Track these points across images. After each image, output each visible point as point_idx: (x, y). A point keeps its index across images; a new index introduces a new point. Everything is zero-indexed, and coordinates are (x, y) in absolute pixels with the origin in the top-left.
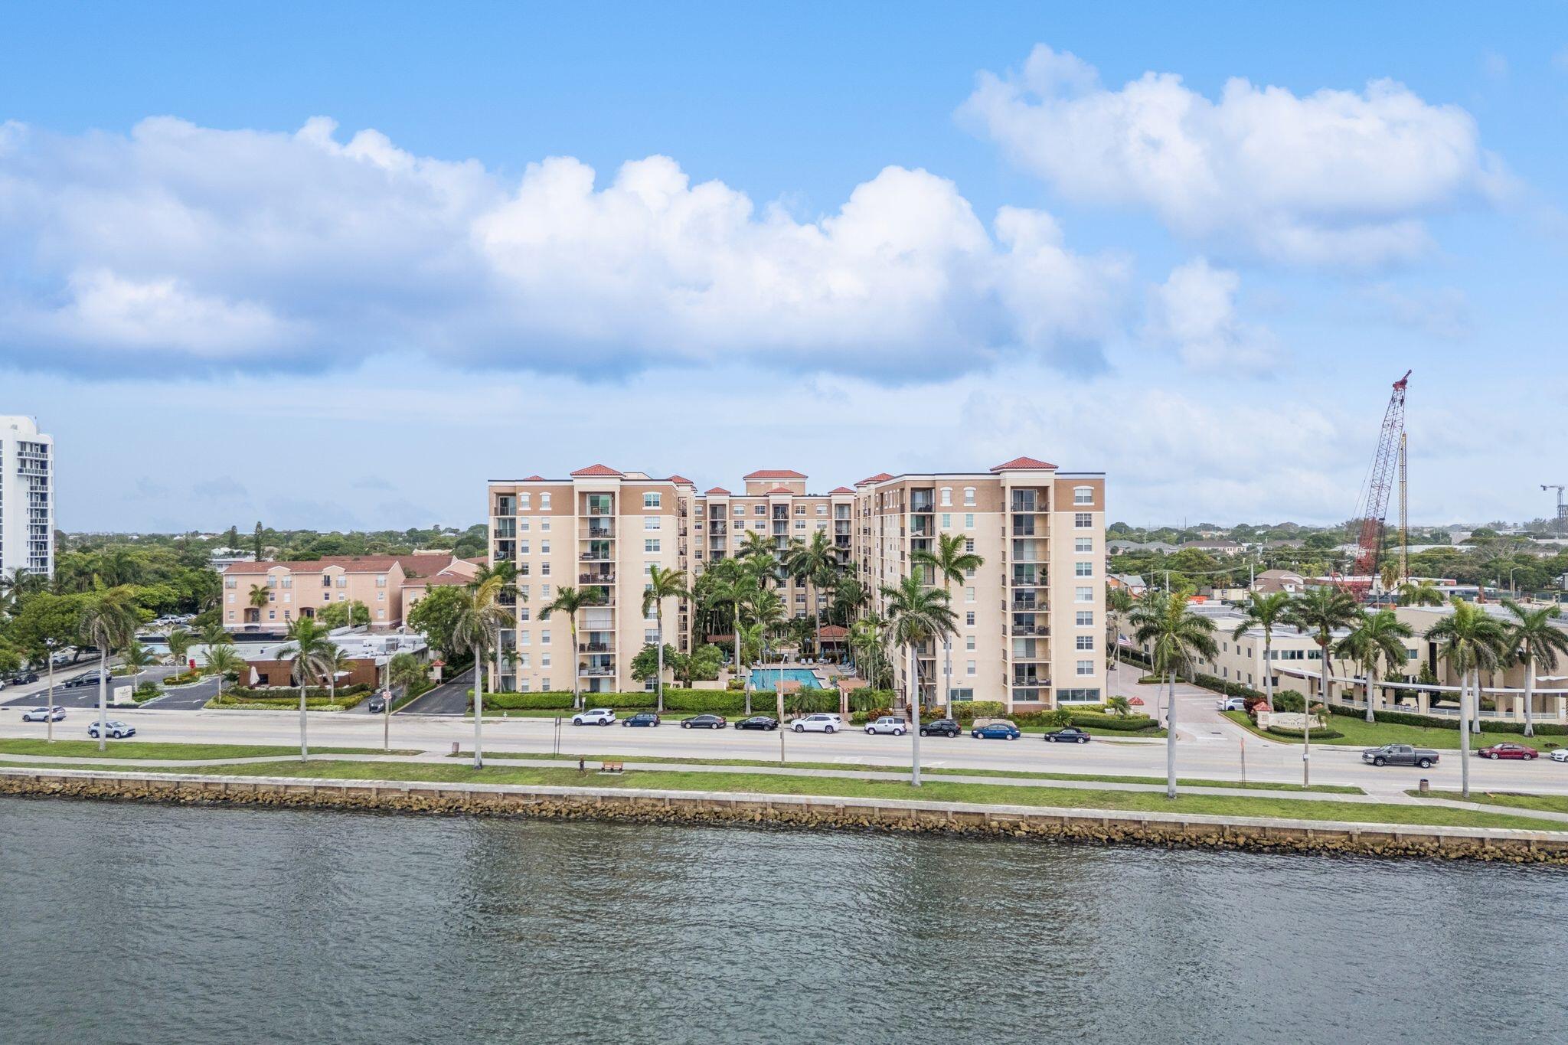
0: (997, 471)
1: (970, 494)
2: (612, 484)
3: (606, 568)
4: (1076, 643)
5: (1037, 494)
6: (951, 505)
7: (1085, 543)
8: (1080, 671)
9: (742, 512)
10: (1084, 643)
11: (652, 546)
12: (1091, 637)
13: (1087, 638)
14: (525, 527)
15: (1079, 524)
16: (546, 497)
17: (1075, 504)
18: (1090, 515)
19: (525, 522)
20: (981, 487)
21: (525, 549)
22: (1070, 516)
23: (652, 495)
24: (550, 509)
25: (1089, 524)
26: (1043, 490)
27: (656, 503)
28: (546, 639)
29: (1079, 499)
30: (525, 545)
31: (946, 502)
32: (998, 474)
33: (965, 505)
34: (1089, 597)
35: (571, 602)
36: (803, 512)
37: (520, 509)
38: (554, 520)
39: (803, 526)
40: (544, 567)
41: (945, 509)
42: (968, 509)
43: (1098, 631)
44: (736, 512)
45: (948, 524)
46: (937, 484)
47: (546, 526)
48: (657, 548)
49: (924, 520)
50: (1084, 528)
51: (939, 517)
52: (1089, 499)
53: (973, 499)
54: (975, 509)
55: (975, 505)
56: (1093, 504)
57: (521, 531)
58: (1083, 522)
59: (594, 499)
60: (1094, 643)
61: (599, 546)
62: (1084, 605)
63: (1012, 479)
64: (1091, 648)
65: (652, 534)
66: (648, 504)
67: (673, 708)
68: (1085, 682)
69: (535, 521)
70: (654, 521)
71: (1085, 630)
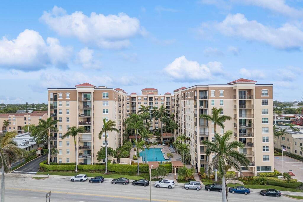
0: (232, 84)
1: (221, 92)
2: (91, 90)
3: (89, 119)
4: (262, 149)
5: (247, 92)
6: (215, 96)
7: (266, 111)
8: (264, 159)
9: (140, 99)
10: (266, 149)
11: (106, 112)
12: (268, 147)
13: (266, 147)
14: (60, 105)
15: (263, 104)
16: (68, 94)
17: (262, 96)
18: (267, 100)
19: (60, 103)
20: (226, 90)
21: (61, 113)
22: (260, 101)
23: (105, 93)
24: (69, 98)
25: (267, 104)
26: (250, 91)
27: (107, 96)
28: (68, 144)
29: (263, 94)
30: (61, 111)
31: (213, 95)
32: (232, 85)
33: (220, 96)
34: (267, 131)
35: (73, 132)
36: (157, 99)
37: (59, 98)
38: (70, 102)
39: (157, 103)
40: (67, 119)
41: (213, 98)
42: (221, 98)
43: (271, 145)
44: (139, 99)
45: (213, 104)
46: (209, 88)
47: (68, 105)
48: (107, 112)
49: (204, 102)
50: (265, 105)
51: (210, 101)
52: (267, 94)
53: (223, 94)
54: (224, 98)
55: (223, 96)
56: (268, 96)
57: (59, 106)
58: (265, 103)
59: (85, 95)
60: (269, 148)
61: (86, 111)
62: (265, 134)
63: (239, 86)
64: (268, 151)
65: (105, 107)
66: (104, 96)
67: (111, 172)
68: (266, 164)
69: (64, 103)
70: (106, 103)
71: (266, 144)
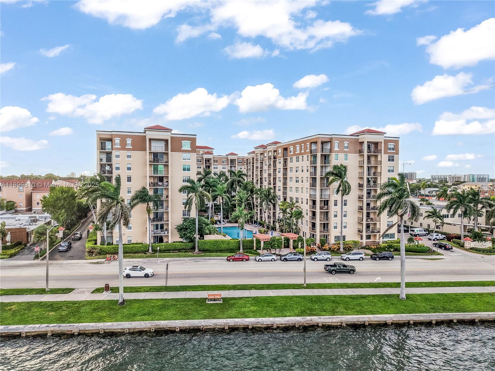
0: (357, 134)
1: (346, 145)
3: (161, 179)
4: (387, 213)
6: (339, 150)
7: (392, 169)
11: (187, 169)
14: (118, 156)
15: (389, 160)
16: (129, 141)
17: (388, 151)
18: (393, 156)
19: (117, 154)
20: (351, 142)
21: (118, 169)
22: (387, 157)
23: (186, 142)
24: (132, 148)
29: (390, 149)
30: (117, 166)
31: (336, 148)
32: (358, 136)
33: (344, 150)
37: (115, 147)
38: (134, 153)
40: (128, 178)
41: (336, 151)
42: (345, 152)
45: (336, 160)
46: (333, 139)
47: (129, 156)
50: (391, 162)
51: (333, 156)
52: (393, 149)
53: (347, 148)
54: (348, 152)
55: (348, 150)
56: (395, 151)
57: (115, 159)
58: (391, 159)
65: (186, 162)
69: (123, 153)
70: (187, 156)
